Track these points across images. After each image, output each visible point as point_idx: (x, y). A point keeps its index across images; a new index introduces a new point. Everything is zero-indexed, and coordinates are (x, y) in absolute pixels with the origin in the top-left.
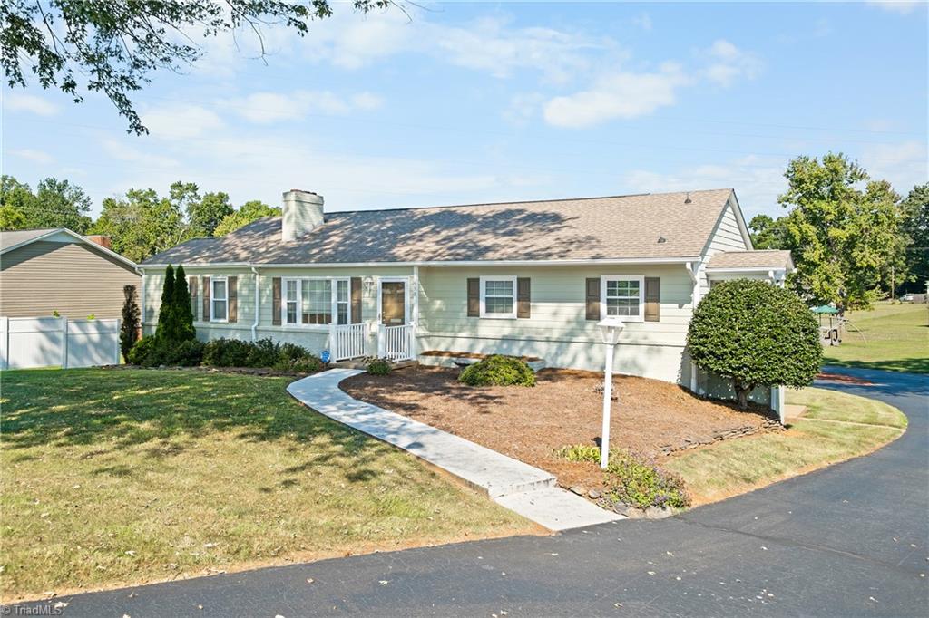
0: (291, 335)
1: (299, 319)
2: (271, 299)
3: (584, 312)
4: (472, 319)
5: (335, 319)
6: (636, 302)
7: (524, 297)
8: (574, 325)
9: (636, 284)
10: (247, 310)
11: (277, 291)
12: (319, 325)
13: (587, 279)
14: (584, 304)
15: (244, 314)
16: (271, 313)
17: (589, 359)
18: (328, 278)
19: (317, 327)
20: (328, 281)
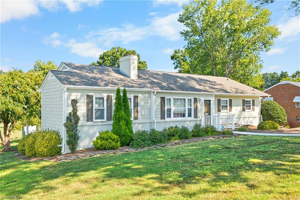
0: (171, 123)
1: (172, 115)
2: (160, 107)
3: (242, 109)
4: (219, 112)
5: (187, 114)
6: (250, 106)
7: (231, 105)
8: (240, 113)
9: (250, 101)
10: (143, 113)
11: (163, 103)
12: (180, 118)
13: (243, 100)
14: (242, 107)
15: (141, 115)
16: (160, 113)
17: (244, 122)
18: (185, 98)
19: (179, 119)
20: (185, 99)
